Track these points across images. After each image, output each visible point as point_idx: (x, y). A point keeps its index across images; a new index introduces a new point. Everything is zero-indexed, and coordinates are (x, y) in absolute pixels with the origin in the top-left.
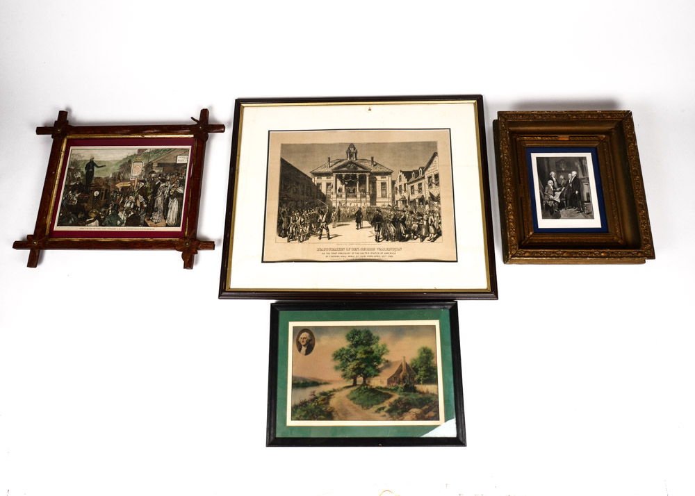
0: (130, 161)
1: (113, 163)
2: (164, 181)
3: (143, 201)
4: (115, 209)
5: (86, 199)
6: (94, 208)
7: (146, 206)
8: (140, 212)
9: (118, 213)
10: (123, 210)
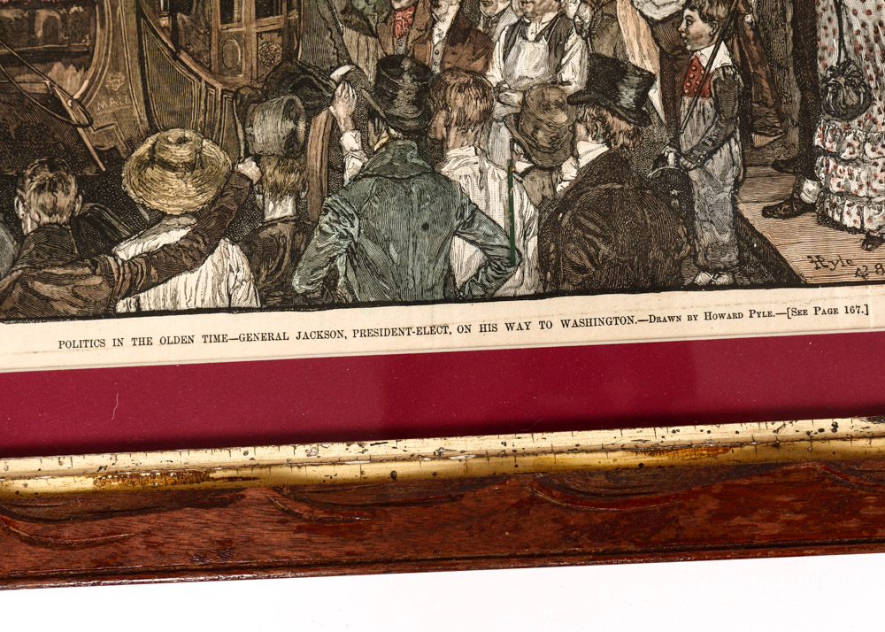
3: (679, 14)
4: (397, 112)
5: (64, 18)
6: (172, 113)
7: (728, 61)
8: (668, 127)
9: (441, 158)
10: (487, 115)
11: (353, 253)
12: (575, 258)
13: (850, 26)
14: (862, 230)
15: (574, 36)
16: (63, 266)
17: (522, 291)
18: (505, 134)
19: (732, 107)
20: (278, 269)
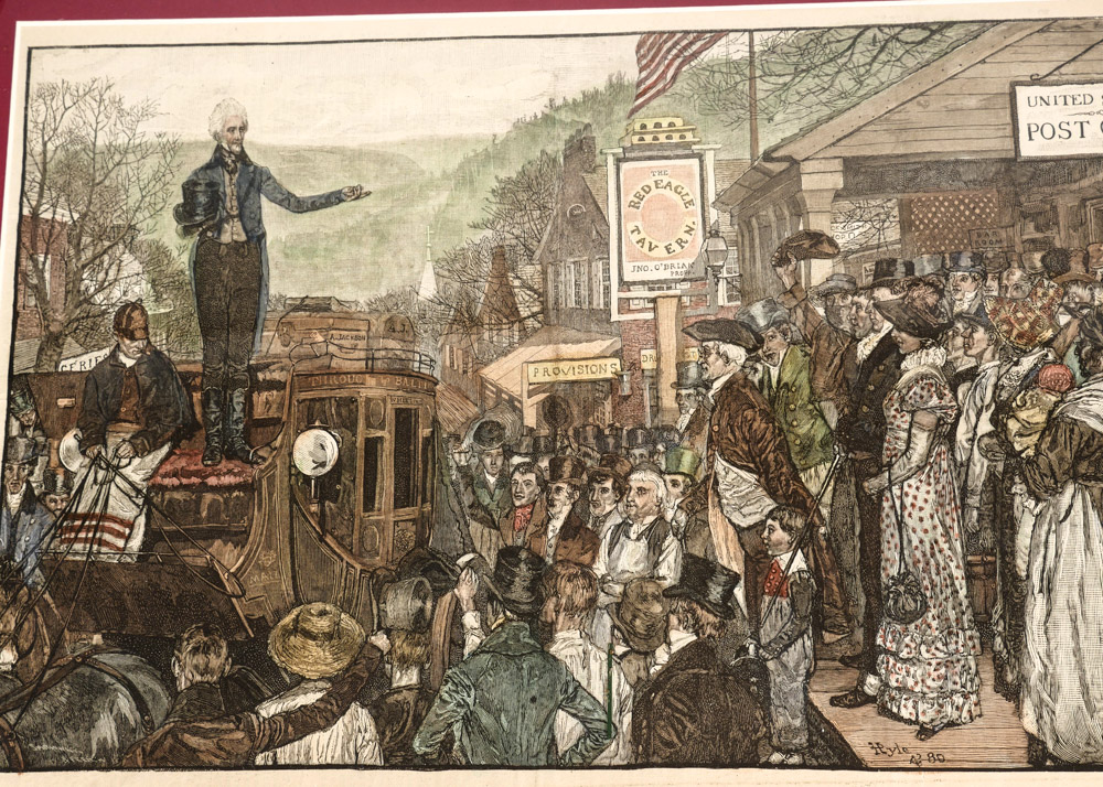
0: (580, 147)
1: (432, 165)
2: (930, 332)
3: (763, 522)
4: (513, 596)
5: (226, 501)
6: (316, 589)
7: (804, 566)
8: (750, 622)
9: (551, 639)
10: (592, 603)
11: (469, 721)
12: (664, 735)
13: (910, 541)
14: (916, 722)
15: (670, 538)
16: (210, 721)
17: (616, 761)
18: (607, 620)
19: (805, 607)
20: (401, 731)
